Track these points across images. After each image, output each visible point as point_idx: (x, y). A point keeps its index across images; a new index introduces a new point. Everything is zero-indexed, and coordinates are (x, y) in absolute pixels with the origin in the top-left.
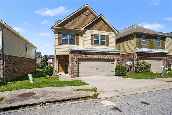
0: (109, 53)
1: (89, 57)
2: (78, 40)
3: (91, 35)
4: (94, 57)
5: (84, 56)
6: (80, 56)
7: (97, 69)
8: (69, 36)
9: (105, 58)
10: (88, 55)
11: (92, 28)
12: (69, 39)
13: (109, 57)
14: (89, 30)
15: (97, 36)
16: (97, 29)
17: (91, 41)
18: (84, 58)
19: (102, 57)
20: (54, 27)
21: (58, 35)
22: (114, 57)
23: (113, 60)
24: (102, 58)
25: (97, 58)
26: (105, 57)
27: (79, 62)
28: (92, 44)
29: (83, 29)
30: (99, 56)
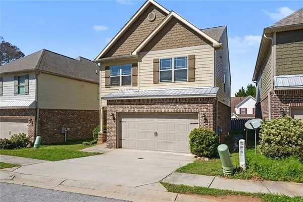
0: (179, 99)
1: (136, 109)
2: (136, 75)
3: (152, 61)
4: (145, 108)
5: (127, 109)
6: (120, 109)
7: (156, 134)
8: (121, 70)
9: (171, 110)
10: (133, 106)
11: (155, 46)
12: (121, 76)
13: (180, 108)
14: (150, 53)
15: (166, 62)
16: (166, 46)
17: (154, 74)
18: (127, 111)
19: (163, 109)
20: (97, 59)
21: (104, 71)
22: (194, 108)
23: (194, 116)
24: (163, 111)
25: (153, 111)
26: (170, 108)
27: (123, 120)
28: (155, 82)
29: (135, 53)
30: (156, 106)
